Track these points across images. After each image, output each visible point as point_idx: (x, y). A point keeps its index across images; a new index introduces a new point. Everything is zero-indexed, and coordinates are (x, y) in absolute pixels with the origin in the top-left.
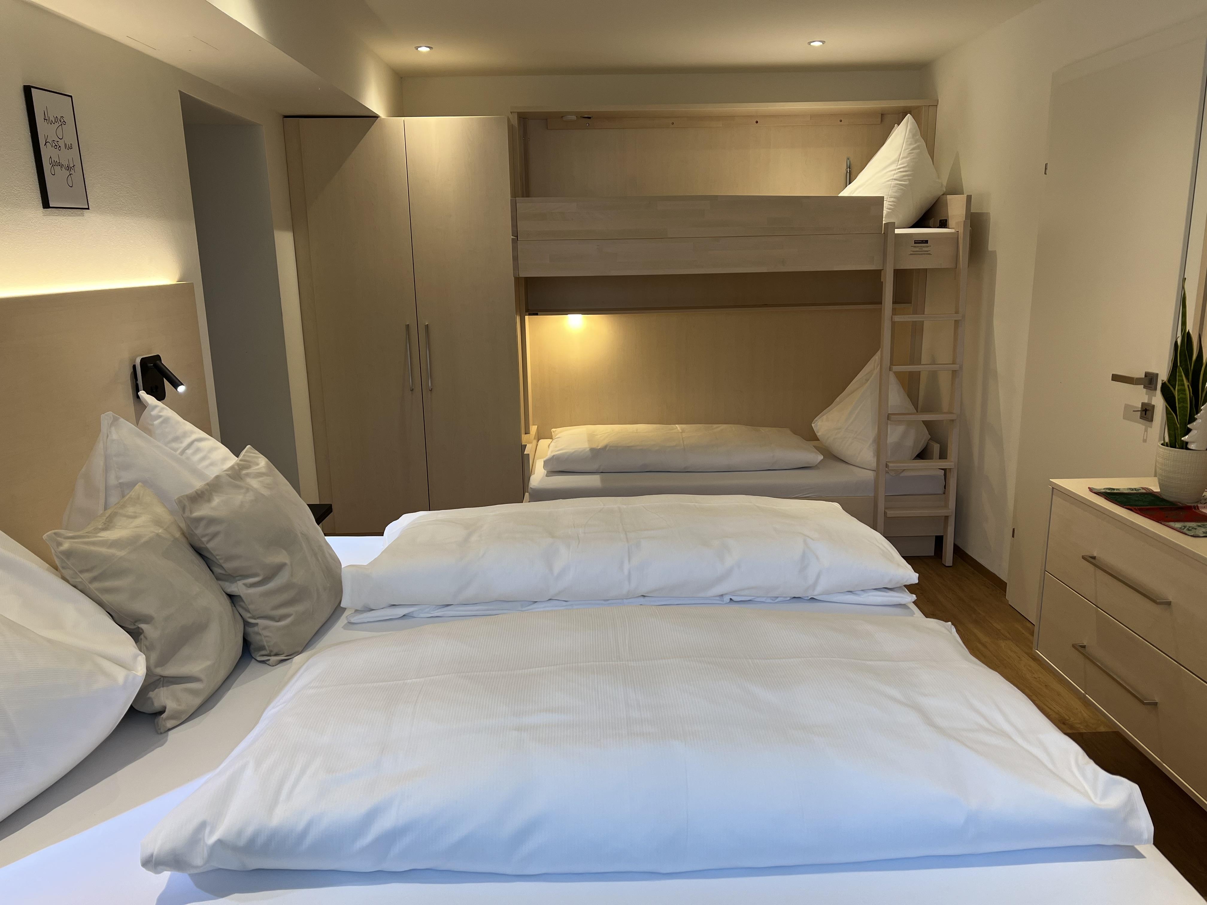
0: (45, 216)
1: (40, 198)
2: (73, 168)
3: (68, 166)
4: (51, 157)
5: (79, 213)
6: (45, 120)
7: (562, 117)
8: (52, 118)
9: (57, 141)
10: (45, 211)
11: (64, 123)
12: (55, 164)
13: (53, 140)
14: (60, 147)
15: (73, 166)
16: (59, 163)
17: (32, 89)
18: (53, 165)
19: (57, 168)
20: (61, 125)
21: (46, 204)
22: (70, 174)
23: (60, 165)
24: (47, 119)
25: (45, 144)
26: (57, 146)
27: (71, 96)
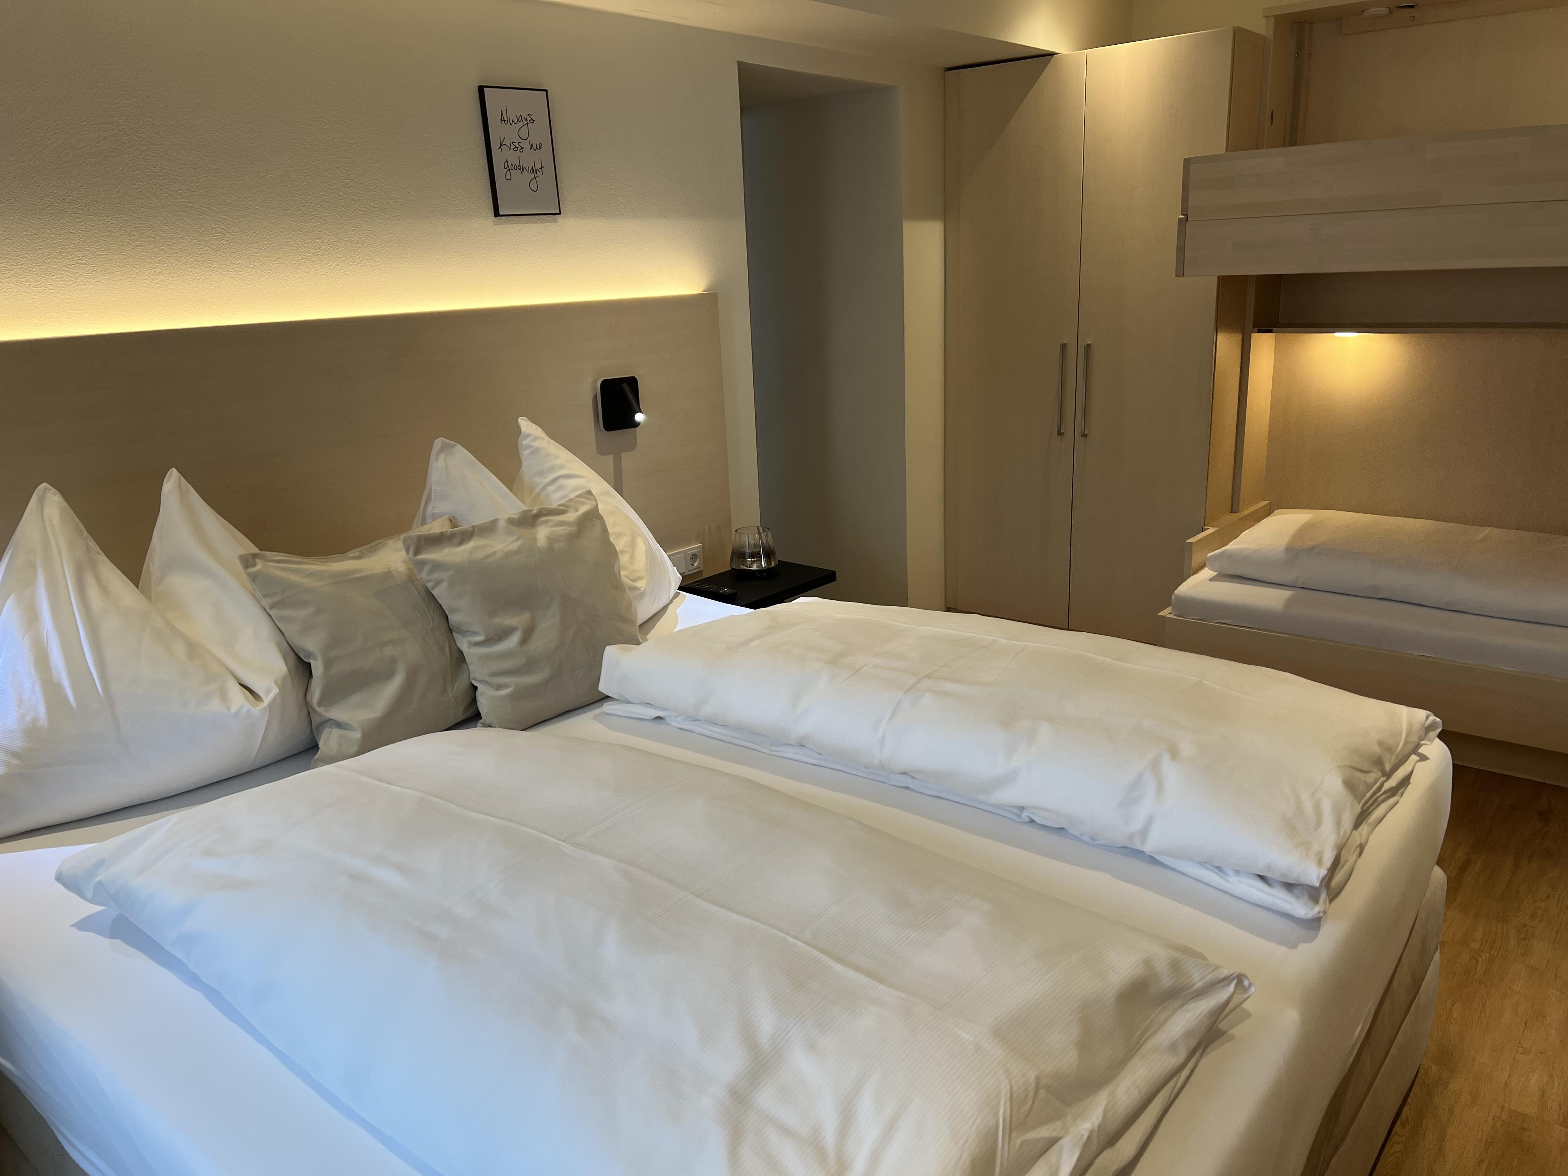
0: (497, 224)
1: (492, 206)
2: (540, 170)
3: (533, 169)
4: (507, 161)
5: (550, 218)
6: (503, 122)
7: (1363, 11)
8: (513, 118)
9: (519, 143)
10: (497, 219)
11: (532, 121)
12: (509, 168)
13: (512, 142)
14: (522, 148)
15: (542, 168)
16: (520, 166)
17: (485, 88)
18: (509, 170)
19: (516, 174)
20: (528, 123)
21: (497, 214)
22: (535, 177)
23: (520, 168)
24: (506, 119)
25: (500, 147)
26: (517, 148)
27: (546, 91)
